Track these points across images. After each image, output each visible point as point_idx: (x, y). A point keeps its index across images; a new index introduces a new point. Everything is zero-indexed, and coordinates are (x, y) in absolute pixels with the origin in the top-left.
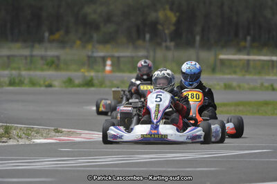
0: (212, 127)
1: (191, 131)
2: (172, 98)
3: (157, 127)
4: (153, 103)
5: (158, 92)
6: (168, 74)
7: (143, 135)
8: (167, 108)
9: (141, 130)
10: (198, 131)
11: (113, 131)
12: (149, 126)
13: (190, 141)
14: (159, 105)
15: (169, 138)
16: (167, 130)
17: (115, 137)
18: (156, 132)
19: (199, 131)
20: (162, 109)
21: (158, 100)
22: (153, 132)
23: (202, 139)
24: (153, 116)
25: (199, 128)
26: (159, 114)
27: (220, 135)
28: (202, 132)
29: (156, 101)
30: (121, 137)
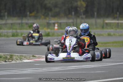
0: (96, 53)
1: (85, 56)
2: (77, 40)
3: (70, 54)
5: (70, 38)
6: (75, 29)
7: (63, 58)
8: (74, 45)
9: (63, 55)
11: (50, 56)
12: (66, 53)
13: (85, 60)
14: (71, 44)
15: (76, 59)
16: (75, 55)
17: (51, 59)
18: (69, 56)
20: (72, 45)
21: (70, 41)
22: (68, 56)
23: (91, 59)
24: (68, 49)
25: (89, 54)
26: (71, 48)
27: (100, 57)
28: (91, 56)
29: (69, 42)
30: (53, 59)
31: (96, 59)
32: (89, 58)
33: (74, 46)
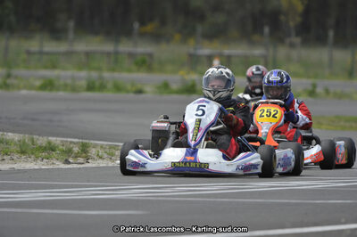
0: (277, 151)
1: (243, 159)
2: (220, 109)
3: (195, 152)
4: (192, 117)
5: (201, 101)
6: (227, 74)
7: (174, 163)
8: (212, 124)
9: (173, 155)
10: (252, 159)
11: (133, 156)
12: (185, 149)
13: (241, 173)
14: (200, 120)
15: (212, 168)
16: (210, 157)
17: (136, 164)
18: (192, 158)
19: (255, 158)
20: (203, 126)
21: (200, 112)
22: (189, 158)
23: (259, 170)
24: (190, 135)
25: (256, 155)
26: (199, 134)
27: (293, 163)
28: (260, 160)
29: (197, 115)
30: (143, 165)
31: (280, 170)
32: (255, 166)
33: (210, 127)
